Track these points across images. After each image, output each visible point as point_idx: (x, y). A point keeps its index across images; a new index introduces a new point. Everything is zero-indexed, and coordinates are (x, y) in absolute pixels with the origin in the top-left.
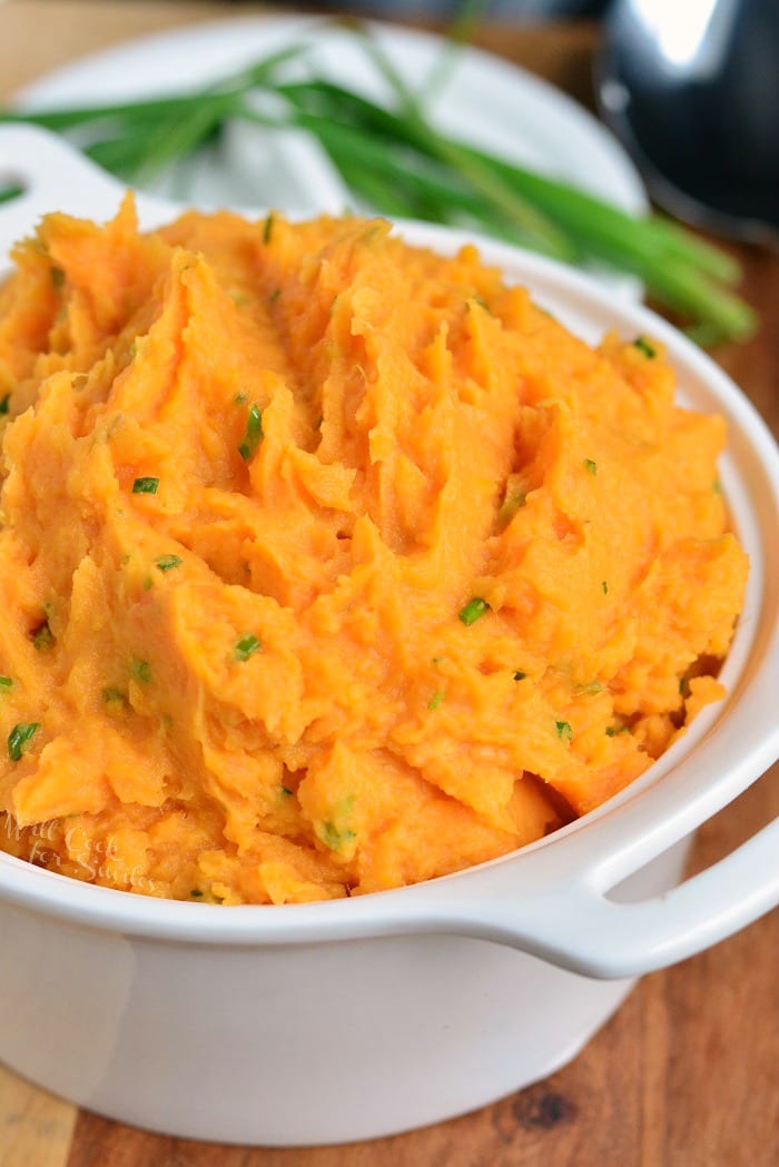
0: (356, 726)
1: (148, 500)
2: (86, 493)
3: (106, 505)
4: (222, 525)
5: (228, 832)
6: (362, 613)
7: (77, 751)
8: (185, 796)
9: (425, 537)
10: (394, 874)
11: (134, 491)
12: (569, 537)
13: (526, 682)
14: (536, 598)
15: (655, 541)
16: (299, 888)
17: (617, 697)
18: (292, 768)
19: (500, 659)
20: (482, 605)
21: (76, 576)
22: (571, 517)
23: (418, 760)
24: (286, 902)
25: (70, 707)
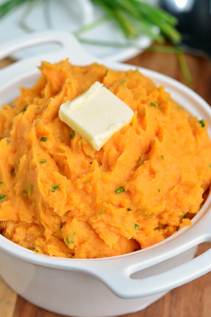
0: (80, 214)
1: (44, 144)
2: (27, 139)
3: (32, 143)
4: (60, 154)
5: (45, 234)
6: (88, 185)
7: (12, 205)
8: (37, 222)
9: (112, 168)
10: (84, 255)
11: (41, 140)
12: (152, 175)
13: (131, 212)
14: (136, 191)
15: (180, 180)
16: (57, 253)
17: (160, 220)
18: (63, 222)
19: (123, 205)
20: (122, 189)
21: (21, 160)
22: (154, 170)
23: (94, 227)
24: (54, 256)
25: (14, 193)
